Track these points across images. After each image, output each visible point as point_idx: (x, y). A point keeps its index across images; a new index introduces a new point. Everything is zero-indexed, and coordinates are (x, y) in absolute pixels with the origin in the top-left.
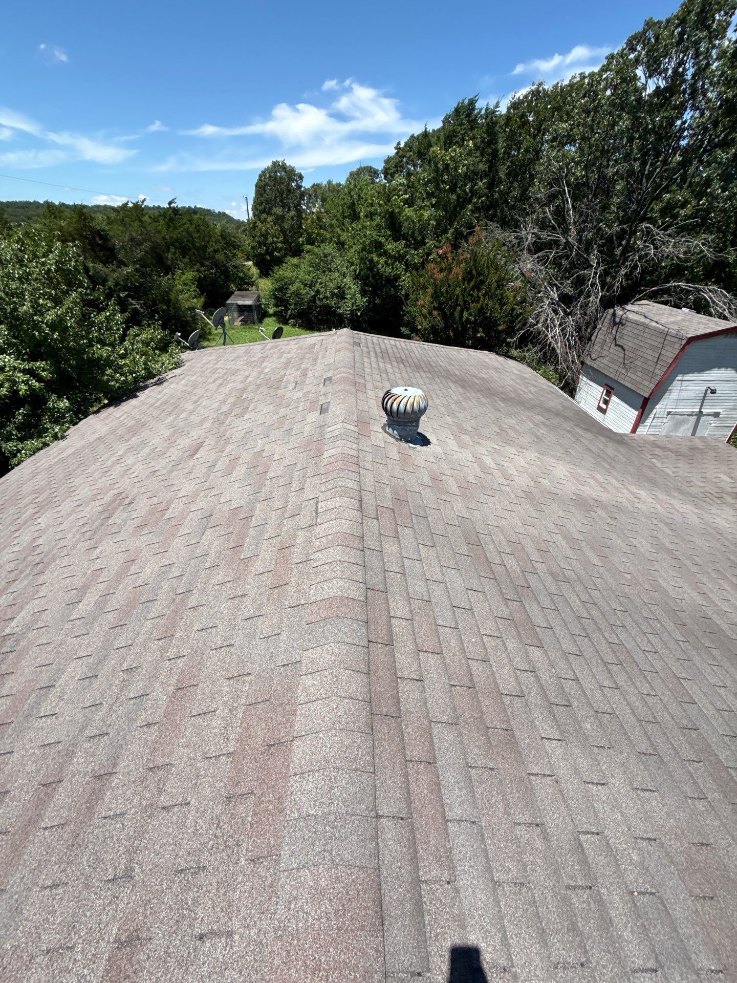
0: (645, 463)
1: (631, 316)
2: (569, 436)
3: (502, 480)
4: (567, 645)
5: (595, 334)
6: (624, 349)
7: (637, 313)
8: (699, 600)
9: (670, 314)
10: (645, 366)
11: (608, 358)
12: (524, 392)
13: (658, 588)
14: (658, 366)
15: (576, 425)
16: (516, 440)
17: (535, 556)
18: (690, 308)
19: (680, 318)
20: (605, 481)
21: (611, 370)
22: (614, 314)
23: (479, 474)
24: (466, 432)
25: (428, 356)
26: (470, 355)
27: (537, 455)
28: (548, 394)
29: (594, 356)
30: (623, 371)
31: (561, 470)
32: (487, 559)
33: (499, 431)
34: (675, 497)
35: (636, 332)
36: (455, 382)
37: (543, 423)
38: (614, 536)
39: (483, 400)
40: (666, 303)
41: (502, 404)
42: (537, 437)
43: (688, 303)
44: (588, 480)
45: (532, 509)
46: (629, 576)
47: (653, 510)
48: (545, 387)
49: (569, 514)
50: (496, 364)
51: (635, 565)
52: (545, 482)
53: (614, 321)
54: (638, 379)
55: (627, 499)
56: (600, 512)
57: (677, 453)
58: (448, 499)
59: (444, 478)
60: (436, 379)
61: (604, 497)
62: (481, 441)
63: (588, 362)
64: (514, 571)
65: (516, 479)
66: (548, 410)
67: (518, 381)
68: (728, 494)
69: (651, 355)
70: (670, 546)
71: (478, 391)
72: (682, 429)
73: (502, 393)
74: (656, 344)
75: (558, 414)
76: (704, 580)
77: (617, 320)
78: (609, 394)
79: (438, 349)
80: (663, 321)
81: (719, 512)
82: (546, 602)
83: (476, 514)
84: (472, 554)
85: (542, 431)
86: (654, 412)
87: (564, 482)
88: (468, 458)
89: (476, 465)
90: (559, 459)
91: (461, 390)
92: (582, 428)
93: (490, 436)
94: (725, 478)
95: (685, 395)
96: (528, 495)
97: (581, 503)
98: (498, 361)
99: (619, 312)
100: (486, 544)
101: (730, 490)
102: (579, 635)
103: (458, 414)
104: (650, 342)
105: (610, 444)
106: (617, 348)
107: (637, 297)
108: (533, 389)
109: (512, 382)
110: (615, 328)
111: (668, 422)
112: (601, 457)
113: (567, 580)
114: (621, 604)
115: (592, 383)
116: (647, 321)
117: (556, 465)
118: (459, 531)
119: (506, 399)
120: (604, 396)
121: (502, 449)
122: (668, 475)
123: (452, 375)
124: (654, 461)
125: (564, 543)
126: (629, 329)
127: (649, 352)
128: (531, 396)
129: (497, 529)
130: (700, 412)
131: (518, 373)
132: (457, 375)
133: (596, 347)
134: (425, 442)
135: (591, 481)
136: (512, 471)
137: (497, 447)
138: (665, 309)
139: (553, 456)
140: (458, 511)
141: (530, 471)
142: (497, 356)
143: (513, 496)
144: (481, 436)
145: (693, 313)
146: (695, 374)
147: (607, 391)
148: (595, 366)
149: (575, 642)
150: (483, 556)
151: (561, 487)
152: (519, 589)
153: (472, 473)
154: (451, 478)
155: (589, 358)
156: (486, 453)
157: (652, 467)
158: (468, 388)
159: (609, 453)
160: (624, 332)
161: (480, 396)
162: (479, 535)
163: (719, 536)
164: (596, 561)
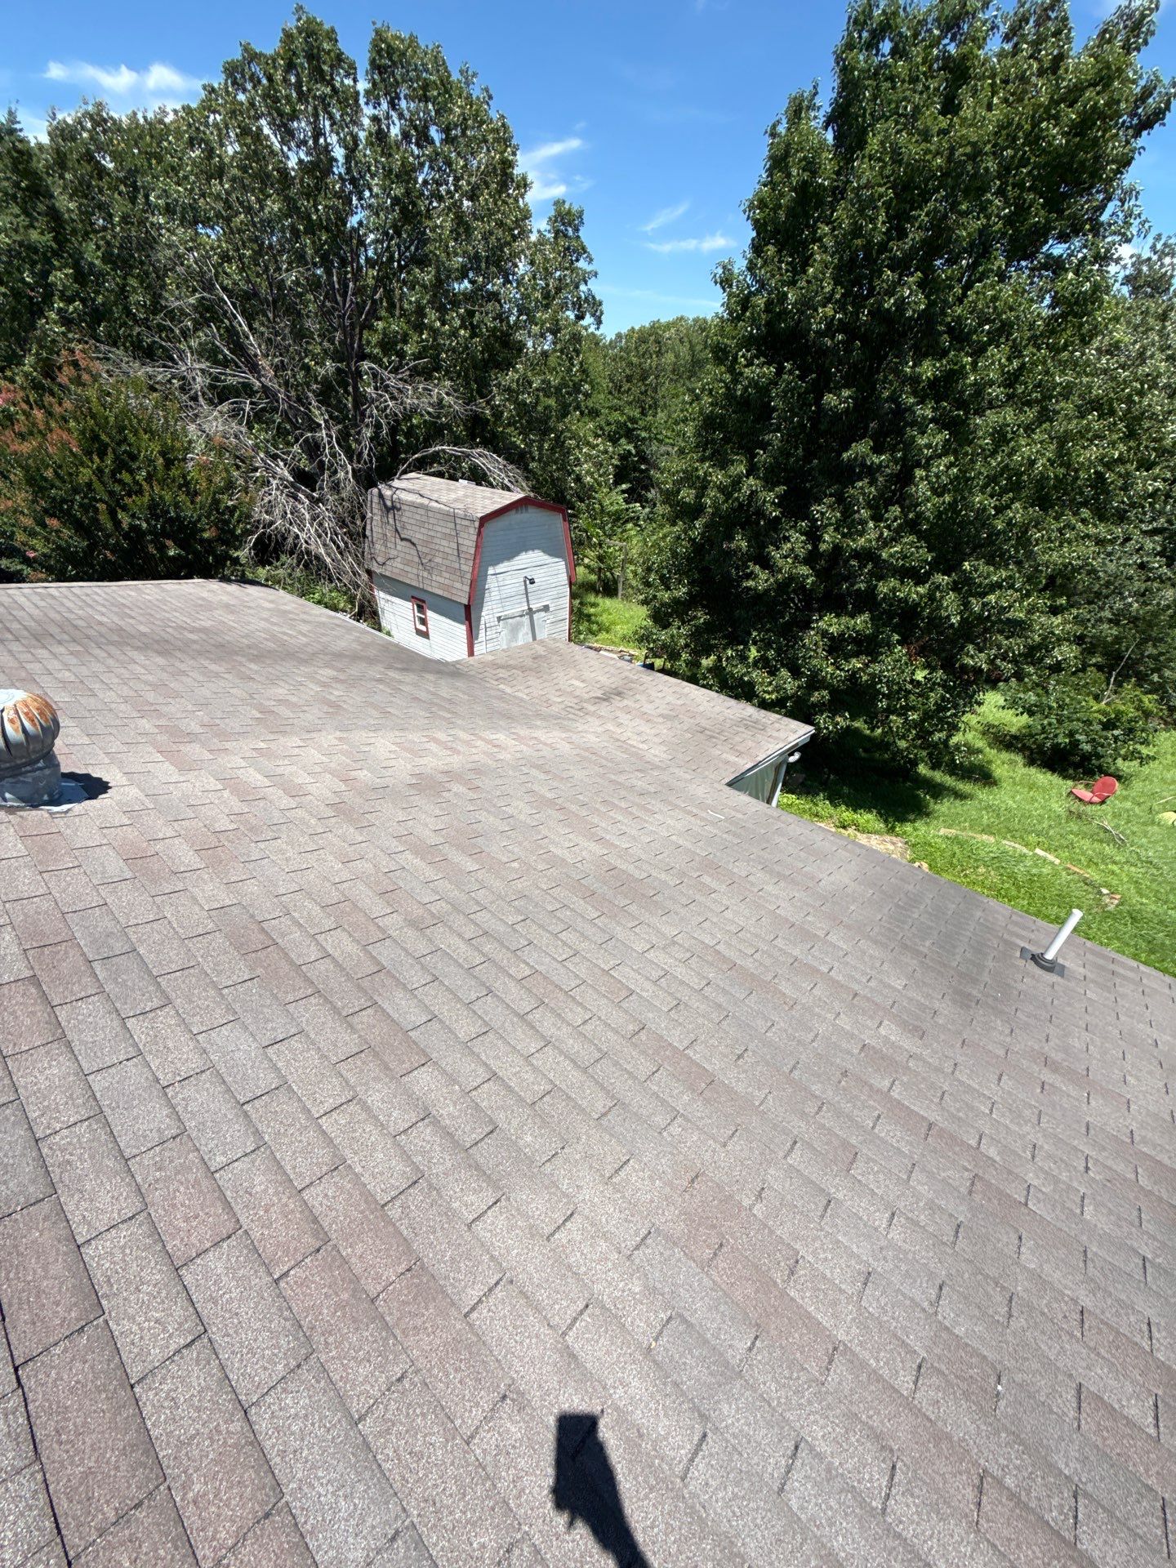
0: (492, 692)
1: (404, 496)
2: (381, 687)
3: (287, 802)
4: (465, 1028)
5: (368, 527)
6: (414, 544)
7: (409, 491)
8: (598, 849)
9: (449, 490)
10: (447, 563)
11: (399, 560)
12: (290, 636)
13: (555, 862)
14: (462, 561)
15: (390, 667)
16: (296, 721)
17: (378, 908)
18: (469, 479)
19: (461, 493)
20: (450, 738)
21: (410, 575)
22: (381, 496)
23: (237, 806)
24: (191, 737)
25: (62, 609)
26: (164, 590)
27: (338, 734)
28: (333, 629)
29: (380, 559)
30: (425, 574)
31: (383, 745)
32: (292, 963)
33: (259, 715)
34: (537, 727)
35: (418, 517)
36: (143, 648)
37: (336, 680)
38: (482, 816)
39: (213, 667)
40: (440, 475)
41: (253, 666)
42: (331, 704)
43: (463, 474)
44: (427, 746)
45: (352, 830)
46: (515, 865)
47: (519, 755)
48: (323, 619)
49: (413, 810)
50: (225, 598)
51: (520, 844)
52: (365, 775)
53: (385, 504)
54: (447, 582)
55: (484, 753)
56: (457, 788)
57: (523, 669)
58: (180, 886)
59: (159, 847)
60: (97, 652)
61: (456, 762)
62: (228, 745)
63: (375, 568)
64: (350, 955)
65: (312, 789)
66: (339, 656)
67: (273, 620)
68: (587, 701)
69: (448, 546)
70: (550, 795)
71: (200, 653)
72: (520, 635)
73: (249, 647)
74: (448, 531)
75: (355, 658)
76: (596, 820)
77: (389, 503)
78: (421, 609)
79: (89, 591)
80: (444, 499)
81: (586, 727)
82: (416, 978)
83: (252, 887)
84: (260, 971)
85: (336, 693)
86: (482, 622)
87: (392, 762)
88: (207, 787)
89: (226, 794)
90: (376, 729)
91: (160, 661)
92: (397, 669)
93: (245, 729)
94: (577, 683)
95: (507, 591)
96: (339, 808)
97: (427, 785)
98: (228, 593)
99: (387, 493)
100: (283, 935)
101: (586, 696)
102: (478, 998)
103: (165, 709)
104: (439, 529)
105: (443, 682)
106: (404, 543)
107: (402, 468)
108: (305, 628)
109: (263, 624)
110: (391, 516)
111: (504, 630)
112: (436, 704)
113: (439, 920)
114: (518, 911)
115: (394, 599)
116: (426, 501)
117: (373, 741)
118: (219, 939)
119: (259, 655)
120: (417, 614)
121: (273, 746)
122: (522, 700)
123: (133, 637)
124: (502, 686)
125: (417, 861)
126: (407, 514)
127: (444, 543)
128: (304, 640)
129: (298, 896)
130: (530, 609)
131: (271, 606)
132: (144, 635)
133: (377, 546)
134: (93, 787)
135: (433, 746)
136: (302, 778)
137: (262, 745)
138: (440, 483)
139: (365, 727)
140: (208, 901)
141: (333, 765)
142: (224, 585)
143: (313, 821)
144: (224, 736)
145: (472, 485)
146: (506, 564)
147: (419, 606)
148: (387, 574)
149: (474, 1012)
150: (283, 963)
151: (390, 772)
152: (365, 983)
153: (221, 812)
154: (176, 841)
155: (375, 564)
156: (244, 764)
157: (503, 696)
158: (178, 654)
159: (445, 695)
160: (404, 519)
161: (206, 663)
162: (265, 925)
163: (594, 758)
164: (471, 865)
